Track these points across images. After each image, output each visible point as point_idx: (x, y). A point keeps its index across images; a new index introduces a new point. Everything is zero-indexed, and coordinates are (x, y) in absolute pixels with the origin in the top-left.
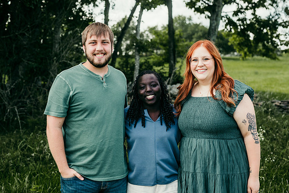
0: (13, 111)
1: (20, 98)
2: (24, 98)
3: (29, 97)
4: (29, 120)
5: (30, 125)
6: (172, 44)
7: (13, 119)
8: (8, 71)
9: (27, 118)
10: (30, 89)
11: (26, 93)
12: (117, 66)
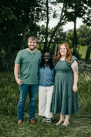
1: (8, 59)
2: (10, 59)
3: (12, 59)
7: (5, 67)
9: (11, 67)
11: (11, 57)
12: (50, 48)
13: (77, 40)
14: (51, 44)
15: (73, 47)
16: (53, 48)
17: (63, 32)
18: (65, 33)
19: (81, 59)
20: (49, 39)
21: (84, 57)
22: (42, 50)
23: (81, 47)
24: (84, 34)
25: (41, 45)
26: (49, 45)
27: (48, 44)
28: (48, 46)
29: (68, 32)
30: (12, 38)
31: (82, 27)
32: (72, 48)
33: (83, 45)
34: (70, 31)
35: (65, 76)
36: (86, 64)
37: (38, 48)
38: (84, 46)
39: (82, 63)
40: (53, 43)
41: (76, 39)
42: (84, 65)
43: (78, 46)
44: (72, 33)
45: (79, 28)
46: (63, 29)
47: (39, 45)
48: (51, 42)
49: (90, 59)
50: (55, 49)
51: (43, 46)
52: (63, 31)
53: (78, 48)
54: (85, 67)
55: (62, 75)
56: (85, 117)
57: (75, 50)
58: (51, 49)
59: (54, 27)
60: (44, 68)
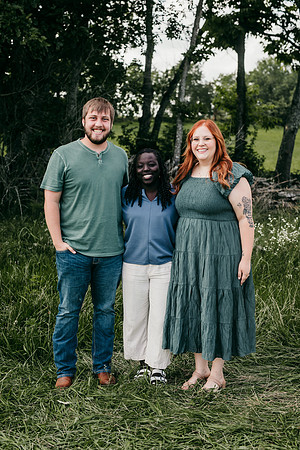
0: (12, 192)
1: (21, 176)
2: (27, 176)
3: (34, 176)
4: (32, 205)
5: (34, 211)
6: (241, 106)
7: (12, 203)
8: (8, 140)
9: (29, 202)
10: (35, 165)
11: (30, 170)
12: (160, 136)
13: (246, 109)
14: (163, 125)
15: (234, 131)
16: (169, 138)
17: (200, 85)
18: (209, 87)
19: (262, 174)
20: (155, 108)
21: (270, 165)
22: (131, 145)
23: (261, 132)
24: (271, 89)
25: (129, 128)
26: (157, 127)
27: (152, 124)
28: (151, 130)
29: (218, 84)
30: (33, 105)
31: (263, 65)
32: (233, 138)
33: (268, 125)
34: (226, 79)
35: (209, 230)
36: (277, 187)
37: (120, 137)
38: (273, 127)
39: (266, 186)
40: (167, 119)
41: (245, 105)
42: (273, 190)
43: (251, 129)
44: (231, 87)
45: (255, 70)
46: (201, 73)
47: (123, 127)
48: (161, 117)
49: (291, 171)
50: (175, 141)
51: (137, 130)
52: (203, 82)
53: (252, 136)
54: (276, 197)
55: (199, 225)
56: (278, 360)
57: (241, 144)
58: (162, 141)
59: (170, 68)
60: (140, 205)
